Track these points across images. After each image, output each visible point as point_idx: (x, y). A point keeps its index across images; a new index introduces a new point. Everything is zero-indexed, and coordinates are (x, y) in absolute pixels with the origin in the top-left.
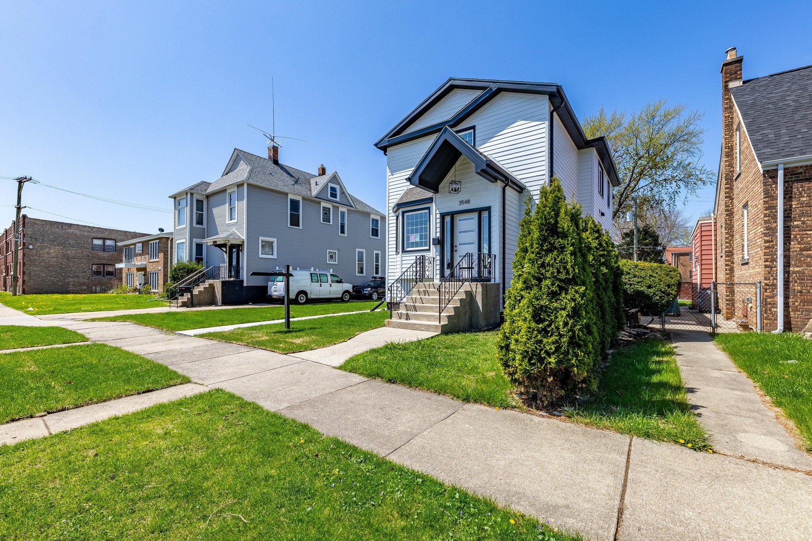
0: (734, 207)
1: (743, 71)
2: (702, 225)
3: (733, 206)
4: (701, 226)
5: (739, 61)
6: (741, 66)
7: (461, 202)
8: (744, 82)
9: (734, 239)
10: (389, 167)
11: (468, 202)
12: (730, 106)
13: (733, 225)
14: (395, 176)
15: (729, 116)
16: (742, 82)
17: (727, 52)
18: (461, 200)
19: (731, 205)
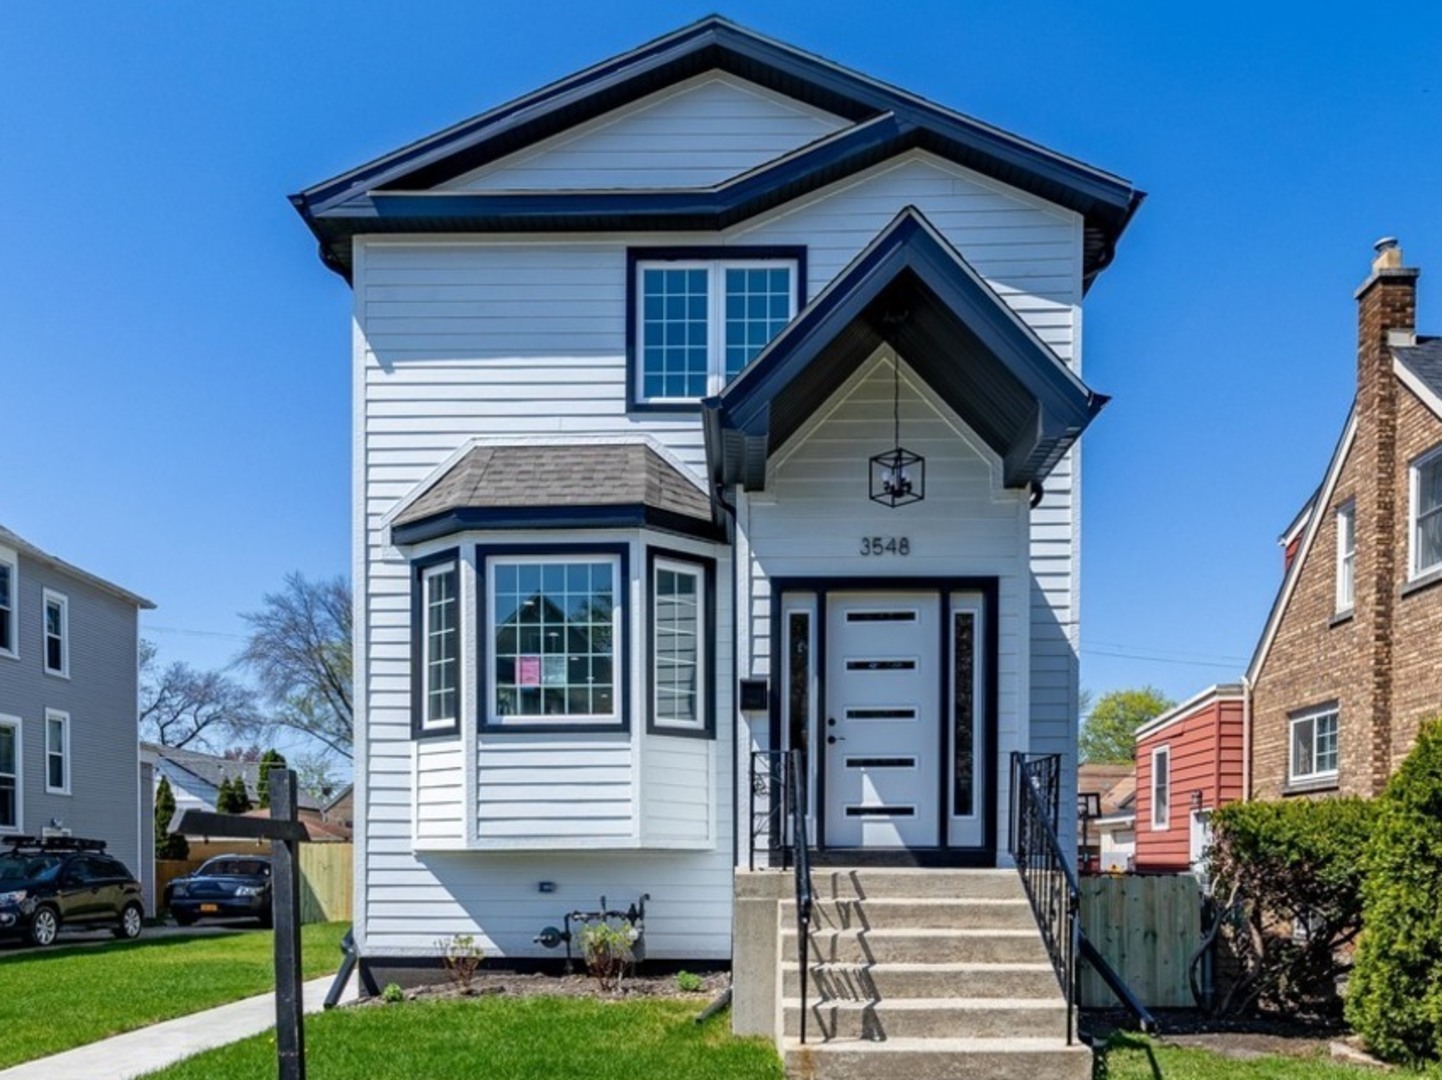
0: (1393, 665)
1: (1417, 308)
2: (1223, 706)
3: (1390, 663)
4: (1221, 710)
5: (1409, 280)
6: (1413, 294)
7: (873, 545)
8: (1420, 340)
9: (1392, 750)
10: (364, 329)
11: (903, 546)
12: (1391, 394)
13: (1389, 713)
14: (399, 376)
15: (1387, 421)
16: (1413, 339)
17: (1378, 248)
18: (871, 536)
19: (1386, 661)
